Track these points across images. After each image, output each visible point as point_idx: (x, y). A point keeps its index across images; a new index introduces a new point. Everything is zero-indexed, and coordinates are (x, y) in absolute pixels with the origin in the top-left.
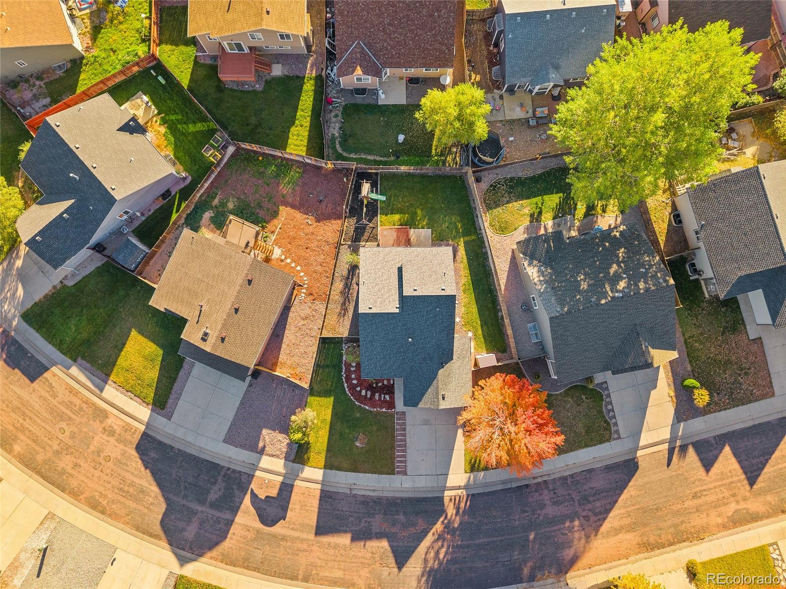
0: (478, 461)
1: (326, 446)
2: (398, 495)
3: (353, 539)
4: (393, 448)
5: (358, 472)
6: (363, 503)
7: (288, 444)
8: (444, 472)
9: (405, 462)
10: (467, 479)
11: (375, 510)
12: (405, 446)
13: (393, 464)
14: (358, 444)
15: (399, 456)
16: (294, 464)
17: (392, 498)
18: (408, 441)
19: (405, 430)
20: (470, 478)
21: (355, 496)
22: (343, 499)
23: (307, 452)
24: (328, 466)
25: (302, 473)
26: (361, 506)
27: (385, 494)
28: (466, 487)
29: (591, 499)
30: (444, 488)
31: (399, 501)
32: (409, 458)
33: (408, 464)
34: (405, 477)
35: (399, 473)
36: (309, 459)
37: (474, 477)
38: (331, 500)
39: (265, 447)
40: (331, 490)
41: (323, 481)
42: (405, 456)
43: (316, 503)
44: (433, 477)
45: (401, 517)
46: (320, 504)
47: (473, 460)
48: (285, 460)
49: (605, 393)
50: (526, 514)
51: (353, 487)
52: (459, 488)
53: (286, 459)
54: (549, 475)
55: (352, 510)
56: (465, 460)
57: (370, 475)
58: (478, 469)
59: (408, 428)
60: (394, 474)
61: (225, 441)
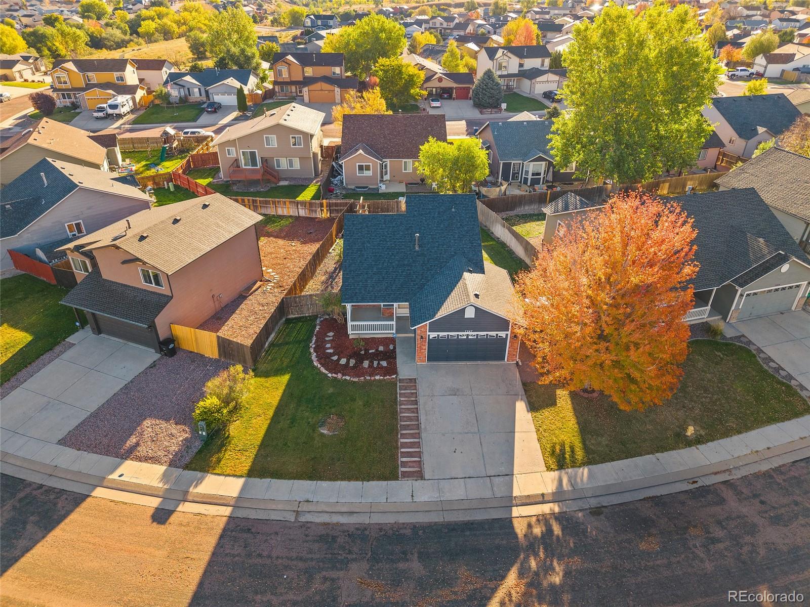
0: (567, 449)
1: (260, 439)
2: (403, 519)
4: (393, 430)
5: (320, 478)
6: (322, 538)
7: (186, 439)
8: (503, 470)
9: (419, 454)
10: (556, 483)
11: (350, 552)
12: (418, 427)
13: (394, 458)
14: (325, 432)
15: (405, 445)
16: (186, 472)
17: (392, 526)
18: (422, 418)
19: (416, 403)
20: (560, 481)
21: (306, 526)
22: (277, 533)
23: (219, 451)
24: (257, 471)
25: (196, 486)
26: (316, 546)
27: (376, 519)
28: (558, 496)
30: (509, 501)
31: (408, 532)
32: (425, 449)
33: (426, 458)
34: (420, 482)
35: (406, 475)
36: (219, 461)
37: (570, 481)
38: (245, 535)
39: (137, 444)
40: (253, 515)
41: (239, 498)
42: (418, 445)
43: (210, 542)
44: (481, 480)
45: (415, 566)
46: (219, 545)
47: (558, 448)
48: (170, 465)
50: (721, 546)
51: (305, 507)
52: (542, 499)
53: (172, 464)
54: (729, 470)
55: (294, 555)
56: (543, 449)
57: (344, 484)
58: (573, 462)
59: (421, 400)
60: (396, 479)
61: (62, 442)
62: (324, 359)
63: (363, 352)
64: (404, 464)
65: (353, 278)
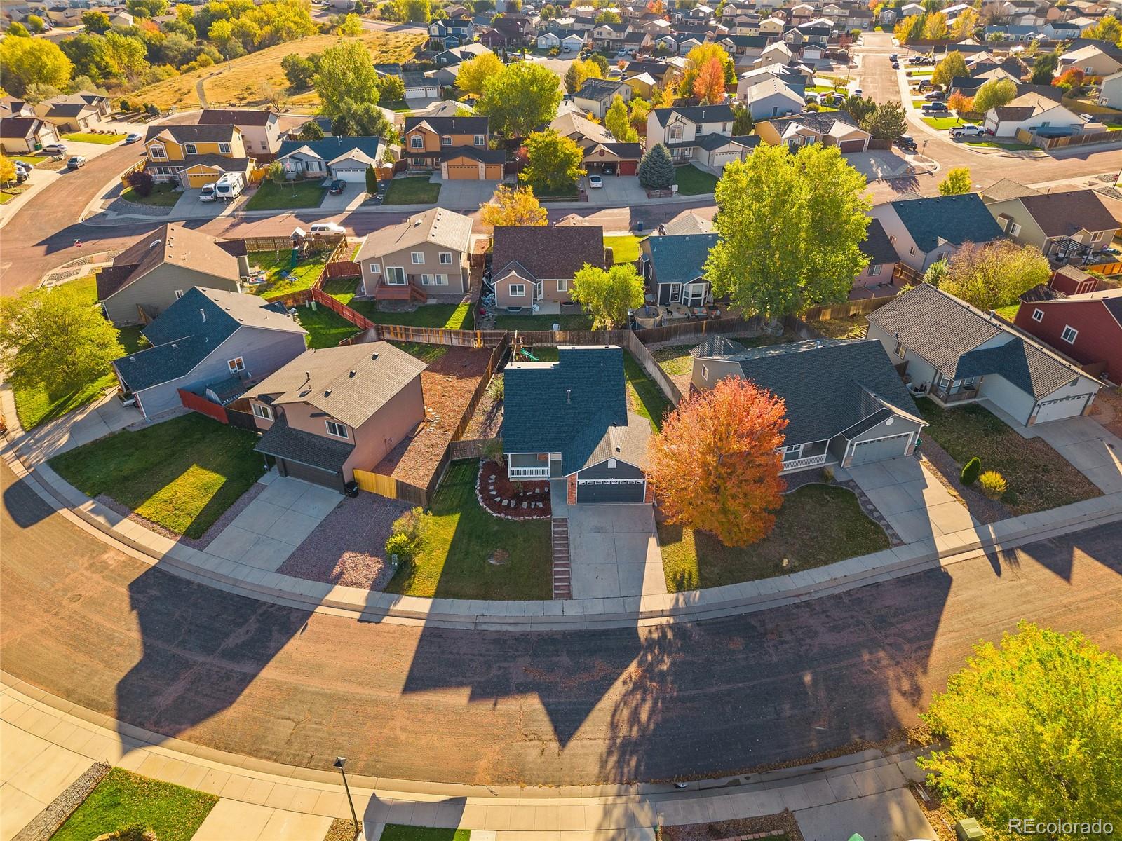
0: (686, 576)
1: (441, 568)
2: (556, 628)
3: (473, 698)
4: (548, 561)
5: (492, 599)
6: (496, 641)
7: (381, 569)
8: (634, 592)
9: (569, 580)
10: (674, 601)
11: (517, 651)
12: (568, 558)
13: (549, 583)
14: (493, 562)
15: (557, 573)
16: (385, 594)
17: (547, 633)
18: (572, 551)
19: (567, 539)
20: (677, 600)
21: (483, 633)
22: (462, 638)
23: (409, 577)
24: (442, 592)
25: (395, 605)
26: (492, 647)
27: (535, 628)
28: (674, 612)
29: (893, 620)
30: (637, 615)
31: (559, 637)
32: (574, 576)
33: (574, 583)
34: (569, 601)
35: (557, 596)
36: (410, 586)
37: (684, 600)
38: (438, 640)
39: (342, 573)
40: (442, 626)
41: (430, 614)
42: (568, 573)
43: (414, 644)
44: (616, 600)
45: (564, 659)
46: (420, 646)
47: (678, 575)
48: (371, 589)
49: (856, 492)
50: (787, 646)
51: (481, 620)
52: (662, 614)
53: (372, 588)
54: (810, 593)
55: (476, 652)
56: (667, 576)
57: (510, 602)
58: (690, 586)
59: (571, 537)
60: (551, 598)
61: (279, 571)
62: (489, 500)
63: (522, 494)
64: (557, 588)
65: (513, 430)
